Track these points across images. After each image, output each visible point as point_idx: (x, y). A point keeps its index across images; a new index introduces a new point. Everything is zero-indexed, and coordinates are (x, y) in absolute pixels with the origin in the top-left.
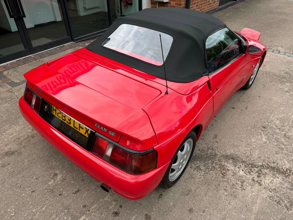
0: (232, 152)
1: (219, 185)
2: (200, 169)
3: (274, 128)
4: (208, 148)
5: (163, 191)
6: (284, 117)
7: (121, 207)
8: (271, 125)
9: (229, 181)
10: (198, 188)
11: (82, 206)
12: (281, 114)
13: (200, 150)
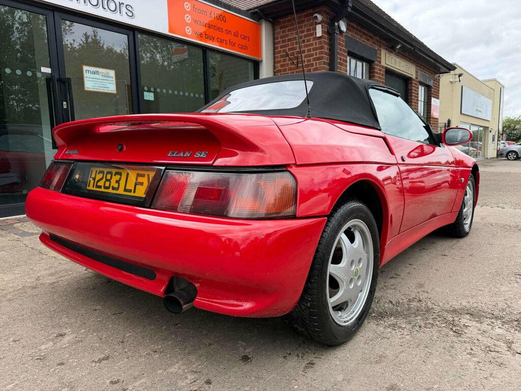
0: (464, 304)
1: (452, 347)
2: (400, 327)
4: (409, 299)
5: (316, 357)
7: (208, 382)
9: (475, 341)
10: (402, 352)
11: (108, 382)
13: (391, 302)
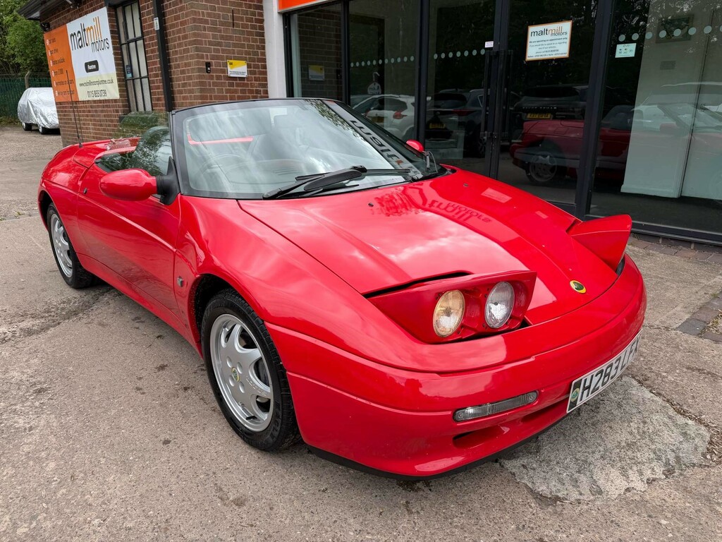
3: (15, 405)
6: (17, 447)
8: (29, 403)
12: (33, 447)
